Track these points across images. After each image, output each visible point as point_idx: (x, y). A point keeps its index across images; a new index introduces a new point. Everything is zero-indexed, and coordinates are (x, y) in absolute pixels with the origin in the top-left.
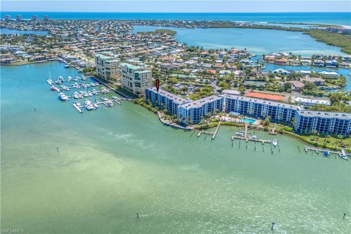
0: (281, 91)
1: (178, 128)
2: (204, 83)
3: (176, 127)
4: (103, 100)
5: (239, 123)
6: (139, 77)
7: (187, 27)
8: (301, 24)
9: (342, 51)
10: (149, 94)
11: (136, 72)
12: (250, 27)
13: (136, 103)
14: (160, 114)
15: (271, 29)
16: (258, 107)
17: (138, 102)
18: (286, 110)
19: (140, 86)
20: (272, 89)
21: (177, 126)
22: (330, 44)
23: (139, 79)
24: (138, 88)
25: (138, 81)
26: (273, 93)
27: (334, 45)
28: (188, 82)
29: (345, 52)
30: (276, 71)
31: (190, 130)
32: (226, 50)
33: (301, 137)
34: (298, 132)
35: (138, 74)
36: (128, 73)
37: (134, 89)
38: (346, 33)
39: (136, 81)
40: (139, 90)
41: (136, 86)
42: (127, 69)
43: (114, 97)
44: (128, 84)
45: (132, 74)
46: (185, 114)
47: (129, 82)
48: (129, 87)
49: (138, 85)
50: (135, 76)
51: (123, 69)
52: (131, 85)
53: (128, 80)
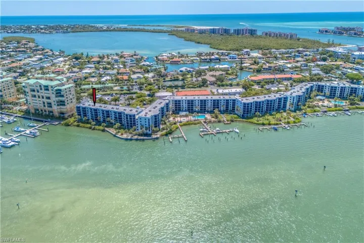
0: (200, 87)
1: (143, 140)
2: (126, 90)
3: (140, 139)
4: (20, 132)
5: (194, 121)
6: (62, 93)
7: (43, 33)
8: (158, 26)
9: (211, 48)
10: (82, 111)
11: (55, 88)
12: (114, 30)
13: (67, 125)
14: (112, 131)
15: (136, 31)
16: (203, 103)
17: (70, 124)
18: (227, 100)
19: (64, 105)
20: (191, 86)
21: (142, 138)
22: (198, 43)
23: (63, 96)
24: (62, 107)
25: (61, 99)
26: (195, 89)
27: (201, 43)
28: (106, 91)
29: (214, 48)
30: (181, 69)
31: (157, 138)
32: (117, 55)
33: (249, 120)
34: (243, 117)
35: (60, 90)
36: (41, 91)
37: (56, 109)
38: (202, 32)
39: (57, 99)
40: (63, 109)
41: (58, 105)
42: (40, 86)
43: (30, 125)
44: (42, 105)
45: (50, 92)
46: (147, 123)
47: (44, 103)
48: (45, 108)
49: (61, 103)
50: (55, 93)
51: (31, 87)
52: (50, 105)
53: (43, 100)
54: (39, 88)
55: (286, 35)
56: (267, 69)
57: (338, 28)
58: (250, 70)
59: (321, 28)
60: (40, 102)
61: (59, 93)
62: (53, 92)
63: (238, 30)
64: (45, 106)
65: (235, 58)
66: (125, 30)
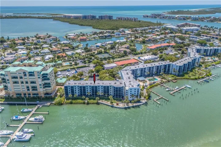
0: (123, 56)
5: (153, 83)
6: (48, 76)
9: (95, 28)
11: (42, 73)
12: (7, 18)
14: (105, 102)
17: (62, 102)
19: (50, 87)
22: (82, 25)
23: (48, 79)
24: (47, 88)
25: (47, 81)
27: (84, 25)
29: (97, 29)
30: (96, 45)
33: (185, 77)
34: (178, 75)
36: (25, 77)
37: (41, 91)
38: (76, 18)
39: (43, 82)
40: (49, 90)
41: (44, 88)
42: (24, 73)
43: (25, 111)
44: (26, 89)
45: (36, 76)
46: (136, 92)
47: (28, 87)
48: (29, 92)
49: (46, 85)
50: (41, 77)
51: (12, 75)
52: (34, 88)
53: (27, 85)
54: (22, 75)
55: (131, 19)
56: (148, 41)
57: (153, 15)
58: (138, 42)
59: (144, 15)
60: (23, 87)
61: (45, 77)
62: (40, 76)
63: (101, 16)
64: (28, 90)
65: (120, 35)
66: (11, 17)
